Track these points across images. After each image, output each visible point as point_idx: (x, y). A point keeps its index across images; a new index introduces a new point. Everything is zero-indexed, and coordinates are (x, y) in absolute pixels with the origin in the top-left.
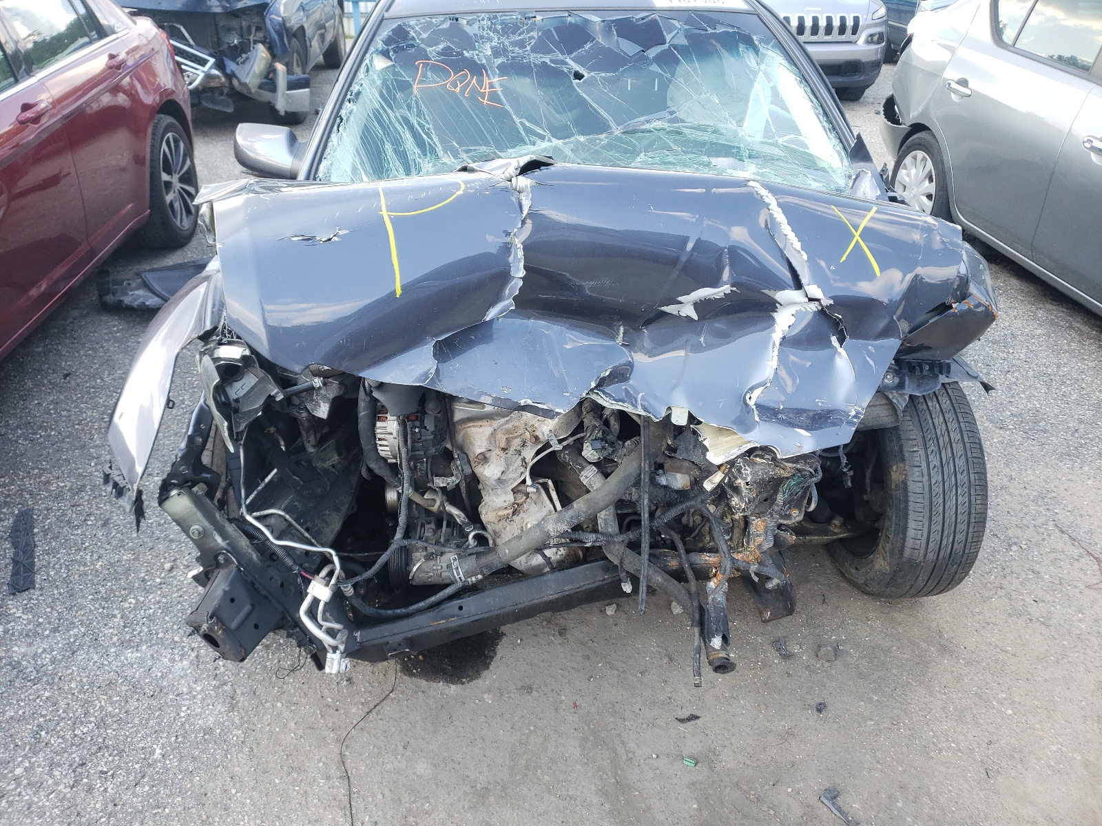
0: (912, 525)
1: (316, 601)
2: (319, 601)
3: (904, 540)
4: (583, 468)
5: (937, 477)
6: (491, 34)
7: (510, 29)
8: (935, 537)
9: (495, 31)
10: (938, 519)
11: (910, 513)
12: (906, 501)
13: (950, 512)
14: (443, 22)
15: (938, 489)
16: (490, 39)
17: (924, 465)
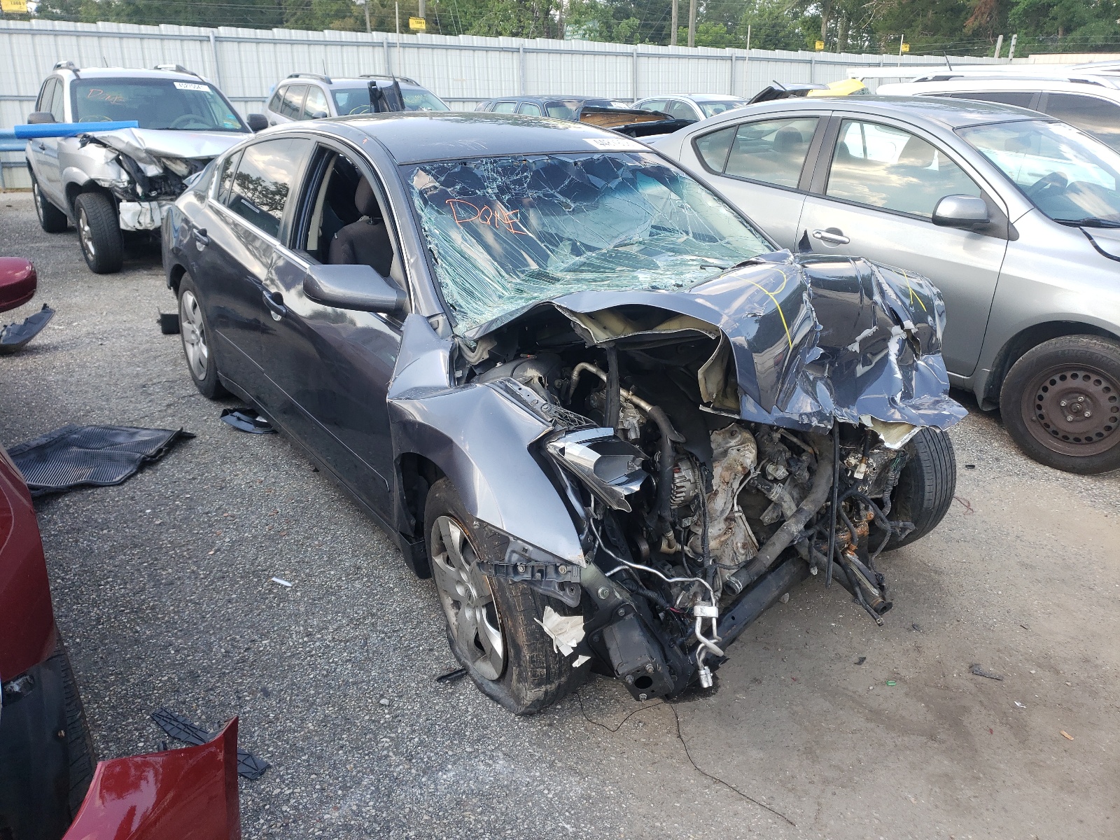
0: (927, 483)
1: (706, 621)
2: (711, 619)
3: (923, 495)
4: (771, 488)
5: (933, 448)
6: (495, 175)
7: (507, 171)
8: (939, 487)
9: (498, 172)
10: (939, 475)
11: (925, 474)
12: (921, 467)
13: (944, 468)
14: (455, 167)
15: (935, 454)
16: (495, 180)
17: (924, 440)
